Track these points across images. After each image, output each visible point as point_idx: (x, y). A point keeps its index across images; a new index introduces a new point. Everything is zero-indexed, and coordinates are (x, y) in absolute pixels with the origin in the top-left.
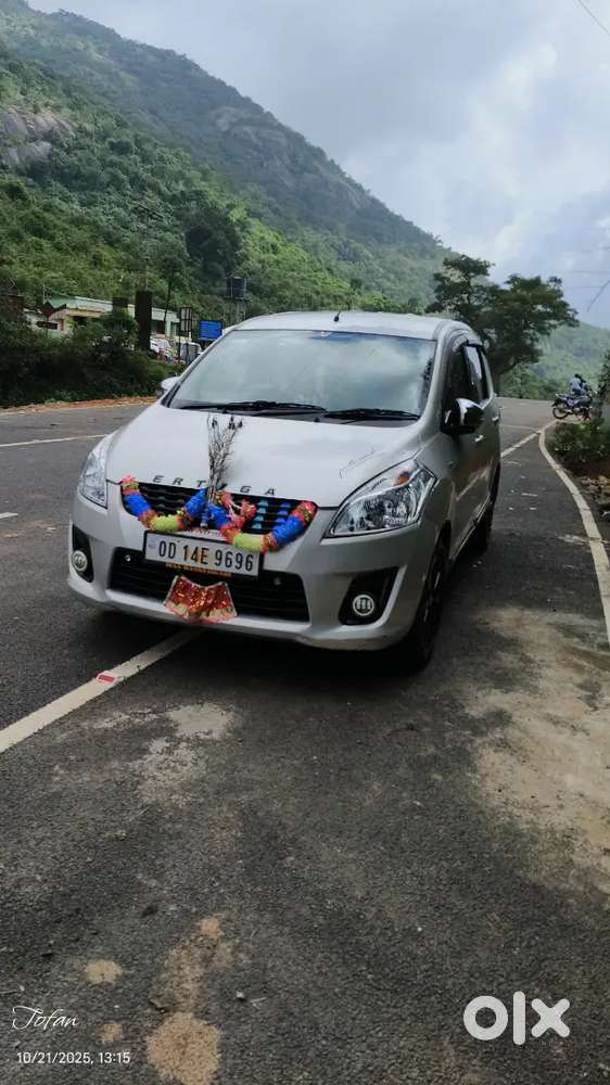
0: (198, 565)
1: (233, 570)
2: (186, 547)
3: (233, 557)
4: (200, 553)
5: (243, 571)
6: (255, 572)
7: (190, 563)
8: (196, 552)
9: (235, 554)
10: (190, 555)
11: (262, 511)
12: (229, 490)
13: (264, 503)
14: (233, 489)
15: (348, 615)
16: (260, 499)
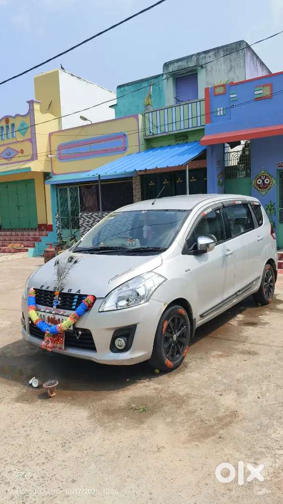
11: (76, 300)
12: (64, 291)
13: (76, 297)
14: (65, 291)
15: (113, 348)
16: (76, 295)
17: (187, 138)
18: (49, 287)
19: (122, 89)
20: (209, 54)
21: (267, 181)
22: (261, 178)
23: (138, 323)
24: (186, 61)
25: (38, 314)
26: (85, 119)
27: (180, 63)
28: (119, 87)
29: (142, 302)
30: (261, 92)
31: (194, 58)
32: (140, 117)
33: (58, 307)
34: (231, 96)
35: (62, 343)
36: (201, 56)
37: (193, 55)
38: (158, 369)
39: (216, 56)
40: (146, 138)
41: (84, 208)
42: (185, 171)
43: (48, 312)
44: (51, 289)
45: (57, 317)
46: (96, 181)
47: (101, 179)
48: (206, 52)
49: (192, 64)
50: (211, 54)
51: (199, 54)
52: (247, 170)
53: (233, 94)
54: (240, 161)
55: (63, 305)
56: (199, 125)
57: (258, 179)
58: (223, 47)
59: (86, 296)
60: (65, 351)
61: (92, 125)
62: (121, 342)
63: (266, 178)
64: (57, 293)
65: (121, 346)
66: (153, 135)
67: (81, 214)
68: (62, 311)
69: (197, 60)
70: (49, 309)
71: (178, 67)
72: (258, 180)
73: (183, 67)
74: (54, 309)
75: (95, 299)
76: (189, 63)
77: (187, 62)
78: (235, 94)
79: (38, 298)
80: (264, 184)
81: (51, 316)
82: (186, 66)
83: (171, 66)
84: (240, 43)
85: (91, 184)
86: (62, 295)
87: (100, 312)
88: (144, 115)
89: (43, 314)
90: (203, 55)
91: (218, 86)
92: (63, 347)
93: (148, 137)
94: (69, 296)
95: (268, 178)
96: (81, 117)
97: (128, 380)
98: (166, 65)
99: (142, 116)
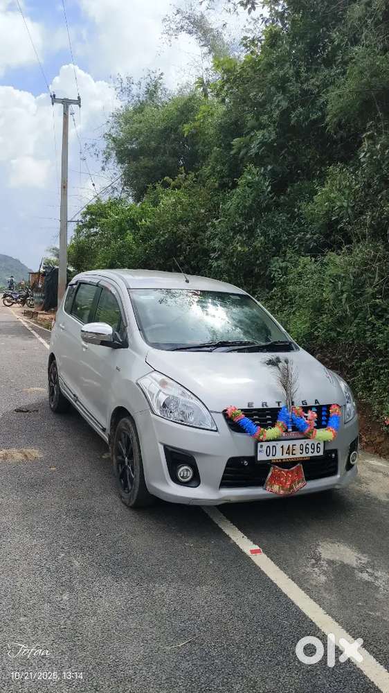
0: (291, 456)
1: (310, 455)
2: (282, 447)
3: (309, 447)
4: (291, 449)
5: (316, 454)
6: (321, 453)
7: (286, 456)
8: (288, 449)
9: (310, 444)
10: (285, 451)
16: (312, 407)
62: (354, 456)
65: (355, 460)
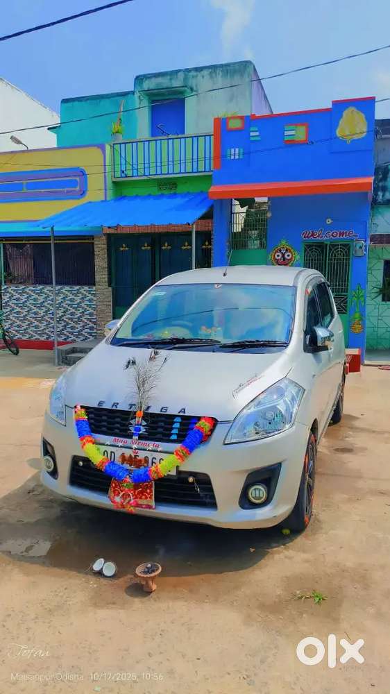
6: (173, 473)
9: (158, 459)
11: (177, 425)
12: (150, 411)
13: (179, 420)
14: (155, 410)
15: (246, 502)
16: (175, 416)
17: (176, 187)
18: (118, 404)
19: (69, 104)
20: (202, 72)
21: (288, 256)
22: (280, 251)
23: (284, 461)
24: (169, 77)
25: (98, 449)
26: (18, 142)
27: (160, 80)
28: (65, 101)
29: (287, 426)
30: (293, 133)
31: (181, 75)
32: (108, 148)
33: (141, 437)
34: (252, 134)
35: (151, 498)
36: (191, 74)
37: (180, 71)
38: (287, 528)
39: (211, 77)
40: (114, 180)
41: (10, 278)
42: (190, 234)
43: (121, 447)
44: (123, 407)
45: (142, 455)
46: (48, 238)
47: (56, 234)
48: (198, 69)
49: (177, 83)
50: (205, 72)
51: (188, 70)
52: (261, 239)
53: (253, 131)
54: (245, 226)
55: (150, 434)
56: (207, 169)
57: (277, 252)
58: (221, 66)
59: (199, 418)
60: (154, 511)
61: (28, 151)
62: (258, 492)
63: (287, 250)
64: (140, 414)
65: (260, 498)
66: (126, 177)
67: (5, 287)
68: (151, 445)
69: (186, 79)
70: (121, 441)
71: (157, 84)
72: (277, 254)
73: (165, 86)
74: (135, 443)
75: (214, 422)
76: (173, 81)
77: (171, 79)
78: (257, 131)
79: (92, 421)
80: (284, 259)
81: (128, 453)
82: (169, 85)
83: (147, 82)
84: (246, 64)
85: (24, 242)
86: (148, 416)
87: (225, 444)
88: (113, 147)
89: (110, 449)
90: (193, 73)
91: (233, 118)
92: (153, 503)
93: (118, 180)
94: (163, 419)
95: (290, 252)
96: (12, 138)
97: (252, 550)
98: (139, 79)
99: (109, 147)
